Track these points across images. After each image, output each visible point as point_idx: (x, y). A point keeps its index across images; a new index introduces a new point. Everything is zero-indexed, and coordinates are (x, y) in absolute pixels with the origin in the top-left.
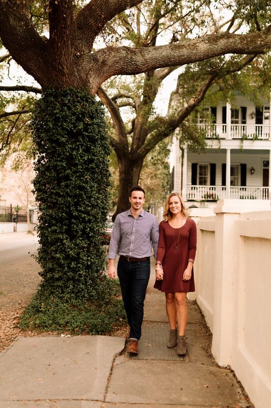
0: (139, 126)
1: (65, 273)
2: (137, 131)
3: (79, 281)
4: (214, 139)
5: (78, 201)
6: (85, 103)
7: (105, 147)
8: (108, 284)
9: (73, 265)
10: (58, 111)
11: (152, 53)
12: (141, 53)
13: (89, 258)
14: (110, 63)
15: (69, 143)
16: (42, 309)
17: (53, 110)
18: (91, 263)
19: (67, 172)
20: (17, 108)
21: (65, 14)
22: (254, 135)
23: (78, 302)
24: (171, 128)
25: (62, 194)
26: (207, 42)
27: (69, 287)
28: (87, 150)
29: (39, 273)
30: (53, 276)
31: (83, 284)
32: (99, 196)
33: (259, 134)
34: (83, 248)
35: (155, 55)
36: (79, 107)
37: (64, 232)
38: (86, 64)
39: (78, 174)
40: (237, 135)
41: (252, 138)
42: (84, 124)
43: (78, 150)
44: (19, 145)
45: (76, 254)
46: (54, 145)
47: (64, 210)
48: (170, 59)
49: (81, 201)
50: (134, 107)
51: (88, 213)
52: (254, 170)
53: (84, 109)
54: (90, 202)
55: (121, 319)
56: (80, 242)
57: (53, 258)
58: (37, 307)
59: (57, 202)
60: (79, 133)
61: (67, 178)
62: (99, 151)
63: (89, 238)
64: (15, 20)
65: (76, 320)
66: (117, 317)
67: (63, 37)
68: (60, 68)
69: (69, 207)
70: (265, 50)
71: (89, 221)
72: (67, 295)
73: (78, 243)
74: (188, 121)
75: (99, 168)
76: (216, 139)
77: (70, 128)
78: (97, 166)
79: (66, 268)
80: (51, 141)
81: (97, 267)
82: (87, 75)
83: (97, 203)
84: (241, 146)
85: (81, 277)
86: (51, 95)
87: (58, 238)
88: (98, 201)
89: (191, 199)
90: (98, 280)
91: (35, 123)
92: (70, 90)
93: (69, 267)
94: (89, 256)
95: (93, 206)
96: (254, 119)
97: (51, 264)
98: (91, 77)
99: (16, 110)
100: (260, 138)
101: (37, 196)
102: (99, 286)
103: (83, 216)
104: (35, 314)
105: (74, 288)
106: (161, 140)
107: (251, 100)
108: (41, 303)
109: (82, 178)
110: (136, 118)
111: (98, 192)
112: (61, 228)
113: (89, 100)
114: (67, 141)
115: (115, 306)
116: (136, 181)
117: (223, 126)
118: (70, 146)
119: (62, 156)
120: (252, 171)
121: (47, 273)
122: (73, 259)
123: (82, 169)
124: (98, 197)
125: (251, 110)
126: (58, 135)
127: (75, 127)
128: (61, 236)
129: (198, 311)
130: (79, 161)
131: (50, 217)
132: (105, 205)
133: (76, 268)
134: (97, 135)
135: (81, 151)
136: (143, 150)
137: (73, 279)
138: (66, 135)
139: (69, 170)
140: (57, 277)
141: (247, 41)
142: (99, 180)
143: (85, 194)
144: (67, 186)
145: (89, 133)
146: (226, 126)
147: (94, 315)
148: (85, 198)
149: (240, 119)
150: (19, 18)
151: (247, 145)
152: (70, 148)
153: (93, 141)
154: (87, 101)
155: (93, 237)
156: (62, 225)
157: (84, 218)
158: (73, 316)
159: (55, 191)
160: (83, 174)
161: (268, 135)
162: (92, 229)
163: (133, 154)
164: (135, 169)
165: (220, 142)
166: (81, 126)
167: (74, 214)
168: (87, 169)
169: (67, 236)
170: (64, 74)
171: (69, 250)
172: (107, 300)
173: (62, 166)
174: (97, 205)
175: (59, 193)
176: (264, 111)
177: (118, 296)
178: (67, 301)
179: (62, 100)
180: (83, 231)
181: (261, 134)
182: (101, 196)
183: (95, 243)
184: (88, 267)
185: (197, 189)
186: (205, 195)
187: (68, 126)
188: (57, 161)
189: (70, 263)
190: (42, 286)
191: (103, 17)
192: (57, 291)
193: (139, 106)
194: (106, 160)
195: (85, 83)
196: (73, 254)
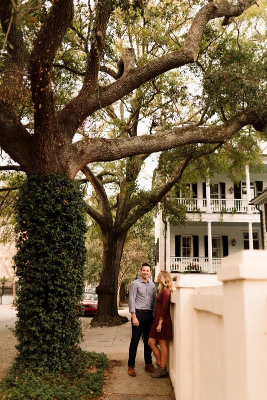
0: (123, 201)
1: (40, 346)
2: (120, 206)
3: (53, 353)
4: (195, 212)
5: (55, 276)
6: (64, 187)
7: (82, 226)
8: (82, 357)
9: (48, 337)
10: (39, 194)
11: (126, 143)
12: (116, 143)
13: (64, 331)
14: (88, 151)
15: (48, 223)
16: (16, 383)
17: (35, 194)
18: (66, 335)
19: (45, 249)
20: (8, 184)
21: (48, 113)
22: (232, 208)
23: (52, 375)
24: (152, 204)
25: (40, 269)
26: (174, 134)
27: (43, 360)
28: (65, 229)
29: (16, 346)
30: (29, 349)
31: (57, 357)
32: (75, 271)
33: (237, 208)
34: (58, 321)
35: (128, 145)
36: (58, 191)
37: (41, 306)
38: (66, 153)
39: (55, 251)
40: (217, 209)
41: (231, 211)
42: (62, 205)
43: (56, 228)
44: (8, 219)
45: (51, 327)
46: (34, 224)
47: (41, 284)
48: (141, 148)
49: (58, 276)
50: (118, 183)
51: (63, 287)
52: (235, 242)
53: (63, 192)
54: (66, 277)
55: (92, 392)
56: (56, 315)
57: (29, 331)
58: (11, 380)
59: (35, 277)
60: (58, 213)
61: (45, 254)
62: (76, 230)
63: (64, 311)
64: (5, 117)
65: (47, 393)
66: (88, 390)
67: (46, 131)
68: (43, 157)
69: (46, 282)
70: (225, 140)
71: (65, 295)
72: (41, 369)
73: (53, 316)
74: (169, 196)
75: (75, 245)
76: (197, 212)
77: (50, 209)
78: (74, 243)
79: (41, 341)
80: (32, 220)
81: (72, 340)
82: (67, 162)
83: (73, 277)
84: (220, 219)
85: (56, 350)
86: (34, 180)
87: (35, 311)
88: (74, 275)
89: (174, 270)
90: (72, 353)
91: (18, 204)
92: (51, 175)
93: (44, 340)
94: (64, 329)
95: (69, 281)
96: (233, 194)
97: (27, 337)
98: (70, 164)
99: (6, 186)
100: (238, 211)
101: (17, 271)
102: (72, 359)
103: (59, 290)
104: (9, 388)
105: (48, 361)
106: (143, 215)
107: (228, 177)
108: (15, 377)
109: (59, 254)
110: (120, 194)
111: (75, 267)
112: (38, 302)
113: (68, 184)
114: (46, 221)
115: (87, 378)
116: (120, 253)
117: (204, 200)
118: (49, 225)
119: (41, 234)
120: (234, 242)
121: (22, 346)
122: (48, 332)
123: (59, 246)
124: (73, 271)
125: (229, 185)
126: (38, 215)
127: (54, 208)
128: (37, 310)
129: (169, 383)
130: (57, 239)
131: (27, 291)
132: (81, 279)
133: (51, 340)
134: (74, 215)
135: (59, 230)
136: (126, 224)
137: (48, 352)
138: (45, 215)
139: (47, 247)
140: (32, 349)
141: (210, 133)
142: (75, 256)
143: (62, 269)
144: (45, 262)
145: (67, 214)
146: (206, 200)
147: (65, 388)
148: (62, 272)
149: (219, 194)
150: (9, 115)
151: (227, 218)
152: (49, 227)
153: (70, 220)
154: (66, 185)
155: (68, 310)
156: (39, 298)
157: (60, 291)
158: (45, 389)
159: (33, 267)
160: (60, 251)
161: (246, 209)
162: (67, 303)
163: (116, 228)
164: (118, 242)
165: (201, 216)
166: (59, 208)
167: (51, 288)
168: (64, 246)
169: (43, 309)
170: (46, 162)
171: (45, 323)
172: (80, 373)
173: (41, 243)
174: (73, 279)
175: (38, 268)
176: (242, 186)
177: (92, 369)
178: (41, 374)
179: (44, 185)
180: (59, 304)
181: (240, 208)
182: (77, 270)
183: (70, 316)
184: (63, 340)
185: (180, 260)
186: (188, 267)
187: (48, 208)
188: (37, 239)
189: (45, 336)
190: (18, 359)
191: (82, 114)
192: (32, 364)
193: (122, 183)
194: (83, 237)
195: (65, 170)
196: (49, 327)
